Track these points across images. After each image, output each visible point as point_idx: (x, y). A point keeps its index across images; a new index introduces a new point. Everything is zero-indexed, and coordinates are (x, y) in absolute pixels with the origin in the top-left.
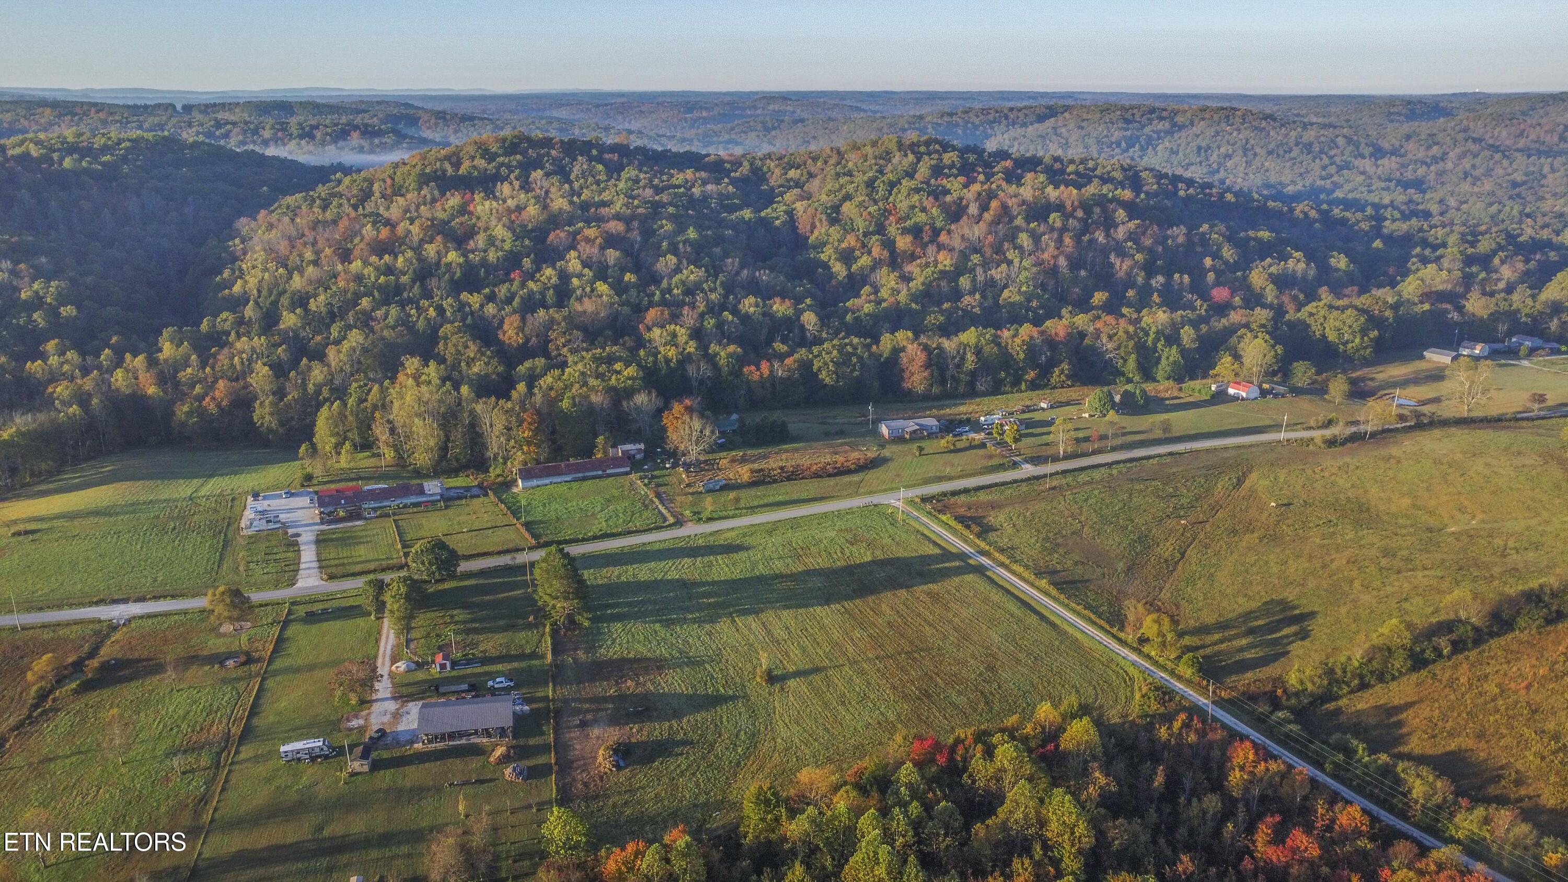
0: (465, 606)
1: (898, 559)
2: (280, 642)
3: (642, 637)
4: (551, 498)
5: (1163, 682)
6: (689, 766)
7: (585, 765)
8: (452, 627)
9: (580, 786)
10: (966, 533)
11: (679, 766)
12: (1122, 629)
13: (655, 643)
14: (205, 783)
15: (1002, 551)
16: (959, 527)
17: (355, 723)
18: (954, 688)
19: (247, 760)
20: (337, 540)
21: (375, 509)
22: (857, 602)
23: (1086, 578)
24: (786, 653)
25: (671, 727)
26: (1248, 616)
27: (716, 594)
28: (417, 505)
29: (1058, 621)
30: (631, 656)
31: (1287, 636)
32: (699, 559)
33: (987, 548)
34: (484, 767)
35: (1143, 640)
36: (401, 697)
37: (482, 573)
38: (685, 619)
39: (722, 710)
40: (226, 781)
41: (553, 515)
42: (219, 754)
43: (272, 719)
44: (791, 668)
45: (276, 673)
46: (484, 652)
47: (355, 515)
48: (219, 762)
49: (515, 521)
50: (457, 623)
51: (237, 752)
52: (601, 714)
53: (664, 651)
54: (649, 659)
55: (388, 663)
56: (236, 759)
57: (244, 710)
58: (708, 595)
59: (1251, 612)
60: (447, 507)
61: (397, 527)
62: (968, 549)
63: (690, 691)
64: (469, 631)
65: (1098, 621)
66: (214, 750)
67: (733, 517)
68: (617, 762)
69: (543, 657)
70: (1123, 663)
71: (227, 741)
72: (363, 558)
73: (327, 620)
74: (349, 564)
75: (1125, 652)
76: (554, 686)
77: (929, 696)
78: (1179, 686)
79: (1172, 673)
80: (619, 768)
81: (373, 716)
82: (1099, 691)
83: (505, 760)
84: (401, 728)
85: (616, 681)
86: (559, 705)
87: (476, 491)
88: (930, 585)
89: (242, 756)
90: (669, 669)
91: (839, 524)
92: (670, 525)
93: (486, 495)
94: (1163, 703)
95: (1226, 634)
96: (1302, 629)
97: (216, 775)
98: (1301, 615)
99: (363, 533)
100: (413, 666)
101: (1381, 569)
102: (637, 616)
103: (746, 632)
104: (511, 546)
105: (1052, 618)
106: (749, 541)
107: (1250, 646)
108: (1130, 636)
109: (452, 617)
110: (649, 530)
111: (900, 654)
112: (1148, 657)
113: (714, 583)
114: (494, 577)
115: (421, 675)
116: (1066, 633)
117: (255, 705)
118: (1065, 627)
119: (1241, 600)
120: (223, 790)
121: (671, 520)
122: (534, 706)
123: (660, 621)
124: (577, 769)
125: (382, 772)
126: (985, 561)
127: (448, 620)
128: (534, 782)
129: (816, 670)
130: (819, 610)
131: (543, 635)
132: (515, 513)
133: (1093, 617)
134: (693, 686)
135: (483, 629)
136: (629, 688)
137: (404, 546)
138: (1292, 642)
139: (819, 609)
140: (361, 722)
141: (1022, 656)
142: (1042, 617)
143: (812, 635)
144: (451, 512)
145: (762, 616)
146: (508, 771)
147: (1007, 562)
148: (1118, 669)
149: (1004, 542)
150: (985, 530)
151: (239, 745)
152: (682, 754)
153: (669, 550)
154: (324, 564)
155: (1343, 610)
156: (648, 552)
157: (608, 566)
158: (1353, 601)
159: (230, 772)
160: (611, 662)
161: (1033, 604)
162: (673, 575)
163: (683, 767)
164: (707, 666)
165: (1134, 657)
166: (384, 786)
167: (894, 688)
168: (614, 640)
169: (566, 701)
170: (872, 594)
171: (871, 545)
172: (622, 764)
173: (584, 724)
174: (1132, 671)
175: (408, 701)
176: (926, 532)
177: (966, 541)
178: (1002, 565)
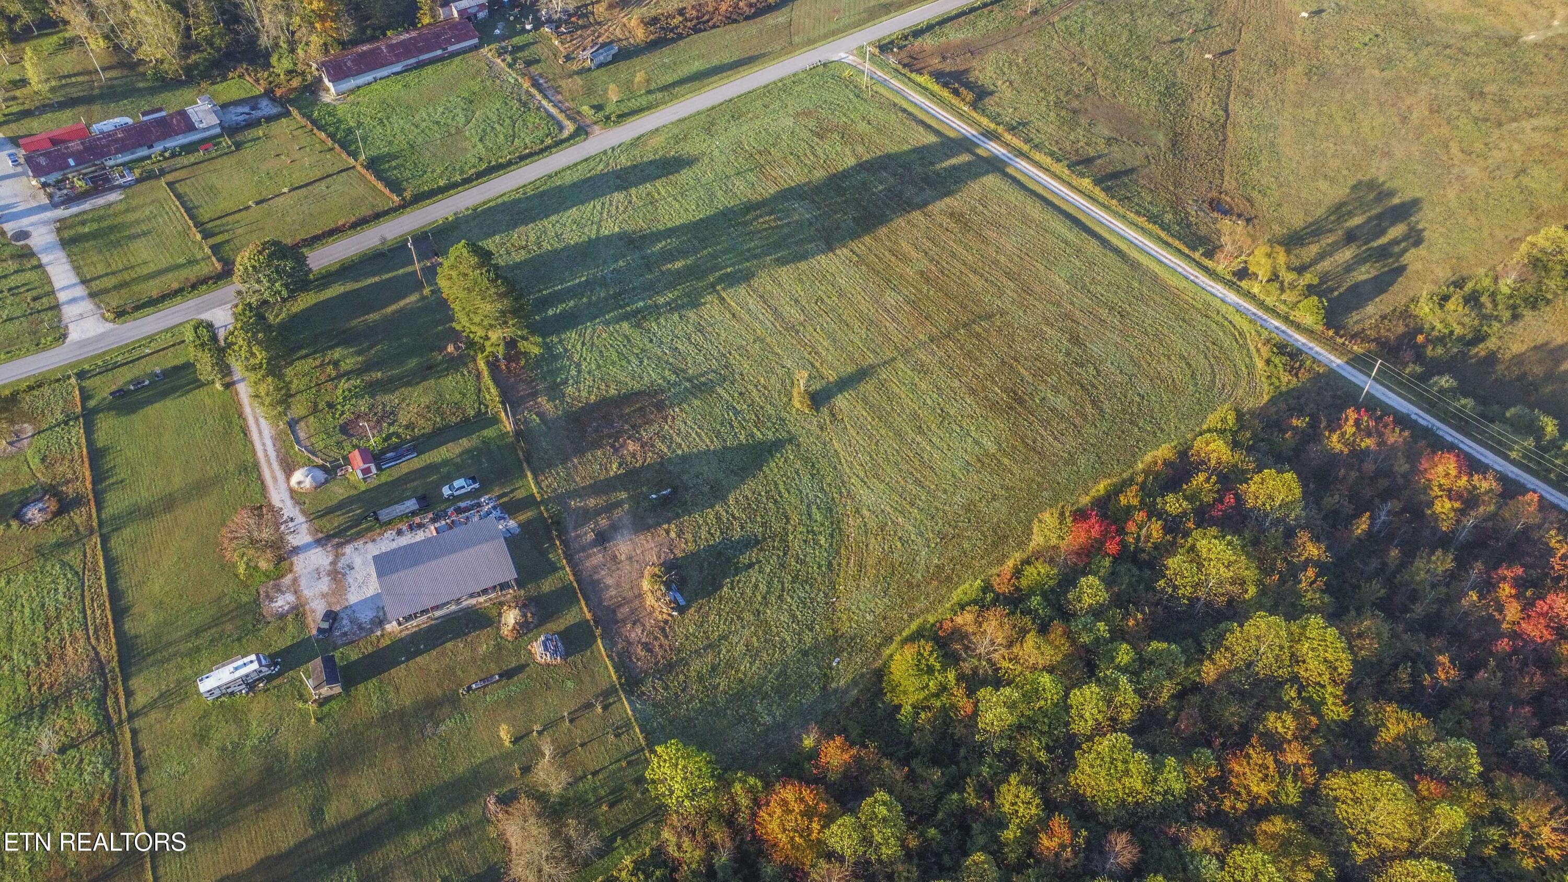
0: (347, 339)
1: (888, 156)
2: (96, 456)
3: (615, 357)
4: (388, 108)
5: (1283, 336)
6: (769, 584)
7: (633, 611)
8: (344, 385)
9: (640, 652)
10: (955, 101)
11: (756, 586)
12: (1209, 254)
13: (635, 361)
14: (106, 764)
15: (1012, 129)
16: (945, 94)
17: (283, 602)
18: (1046, 382)
19: (153, 705)
20: (93, 236)
21: (126, 165)
22: (867, 239)
23: (1129, 166)
24: (813, 348)
25: (718, 518)
26: (1339, 211)
27: (681, 253)
28: (189, 149)
29: (1123, 246)
30: (613, 392)
31: (1395, 242)
32: (633, 191)
33: (992, 126)
34: (499, 647)
35: (1243, 273)
36: (329, 537)
37: (346, 270)
38: (656, 306)
39: (773, 468)
40: (138, 753)
41: (401, 142)
42: (101, 702)
43: (152, 618)
44: (832, 376)
45: (120, 522)
46: (410, 426)
47: (100, 184)
48: (107, 718)
49: (352, 161)
50: (347, 374)
51: (129, 694)
52: (618, 513)
53: (652, 375)
54: (639, 393)
55: (280, 476)
56: (134, 708)
57: (102, 606)
58: (669, 256)
59: (1340, 206)
60: (238, 146)
61: (179, 196)
62: (969, 131)
63: (717, 445)
64: (372, 389)
65: (1170, 240)
66: (92, 695)
67: (649, 108)
68: (675, 601)
69: (495, 420)
70: (1223, 309)
71: (103, 674)
72: (152, 268)
73: (150, 401)
74: (136, 280)
75: (1219, 289)
76: (535, 477)
77: (1021, 402)
78: (1301, 339)
79: (1286, 319)
80: (682, 610)
81: (303, 582)
82: (1213, 361)
83: (524, 628)
84: (353, 598)
85: (613, 446)
86: (555, 508)
87: (266, 108)
88: (947, 200)
89: (140, 700)
90: (672, 406)
91: (793, 105)
92: (572, 137)
93: (287, 114)
94: (1293, 371)
95: (1324, 243)
96: (1412, 229)
97: (115, 744)
98: (1402, 205)
99: (131, 217)
100: (321, 476)
101: (1476, 120)
102: (594, 312)
103: (747, 317)
104: (365, 211)
105: (1115, 241)
106: (687, 149)
107: (1359, 261)
108: (1222, 265)
109: (336, 364)
110: (544, 151)
111: (957, 329)
112: (1252, 297)
113: (670, 232)
114: (367, 275)
115: (338, 492)
116: (1140, 265)
117: (115, 595)
118: (1134, 254)
119: (1323, 185)
120: (140, 770)
121: (570, 127)
122: (524, 517)
123: (626, 317)
124: (624, 621)
125: (361, 687)
126: (995, 148)
127: (330, 369)
128: (577, 658)
129: (862, 375)
130: (822, 261)
131: (479, 376)
132: (347, 143)
133: (1163, 234)
134: (718, 434)
135: (391, 380)
136: (634, 456)
137: (206, 235)
138: (1405, 250)
139: (822, 258)
140: (290, 598)
141: (1104, 312)
142: (1104, 242)
143: (833, 310)
144: (248, 153)
145: (755, 282)
146: (537, 648)
147: (1026, 148)
148: (1219, 319)
149: (1008, 115)
150: (980, 95)
151: (126, 679)
152: (751, 565)
153: (586, 181)
154: (96, 285)
155: (1452, 194)
156: (560, 189)
157: (515, 226)
158: (1458, 178)
159: (134, 733)
160: (590, 410)
161: (1083, 219)
162: (610, 228)
163: (763, 587)
164: (719, 390)
165: (1232, 297)
166: (375, 712)
167: (973, 392)
168: (578, 365)
169: (561, 499)
170: (882, 223)
171: (846, 135)
172: (682, 602)
173: (602, 539)
174: (1237, 319)
175: (340, 545)
176: (905, 105)
177: (960, 115)
178: (1021, 154)
